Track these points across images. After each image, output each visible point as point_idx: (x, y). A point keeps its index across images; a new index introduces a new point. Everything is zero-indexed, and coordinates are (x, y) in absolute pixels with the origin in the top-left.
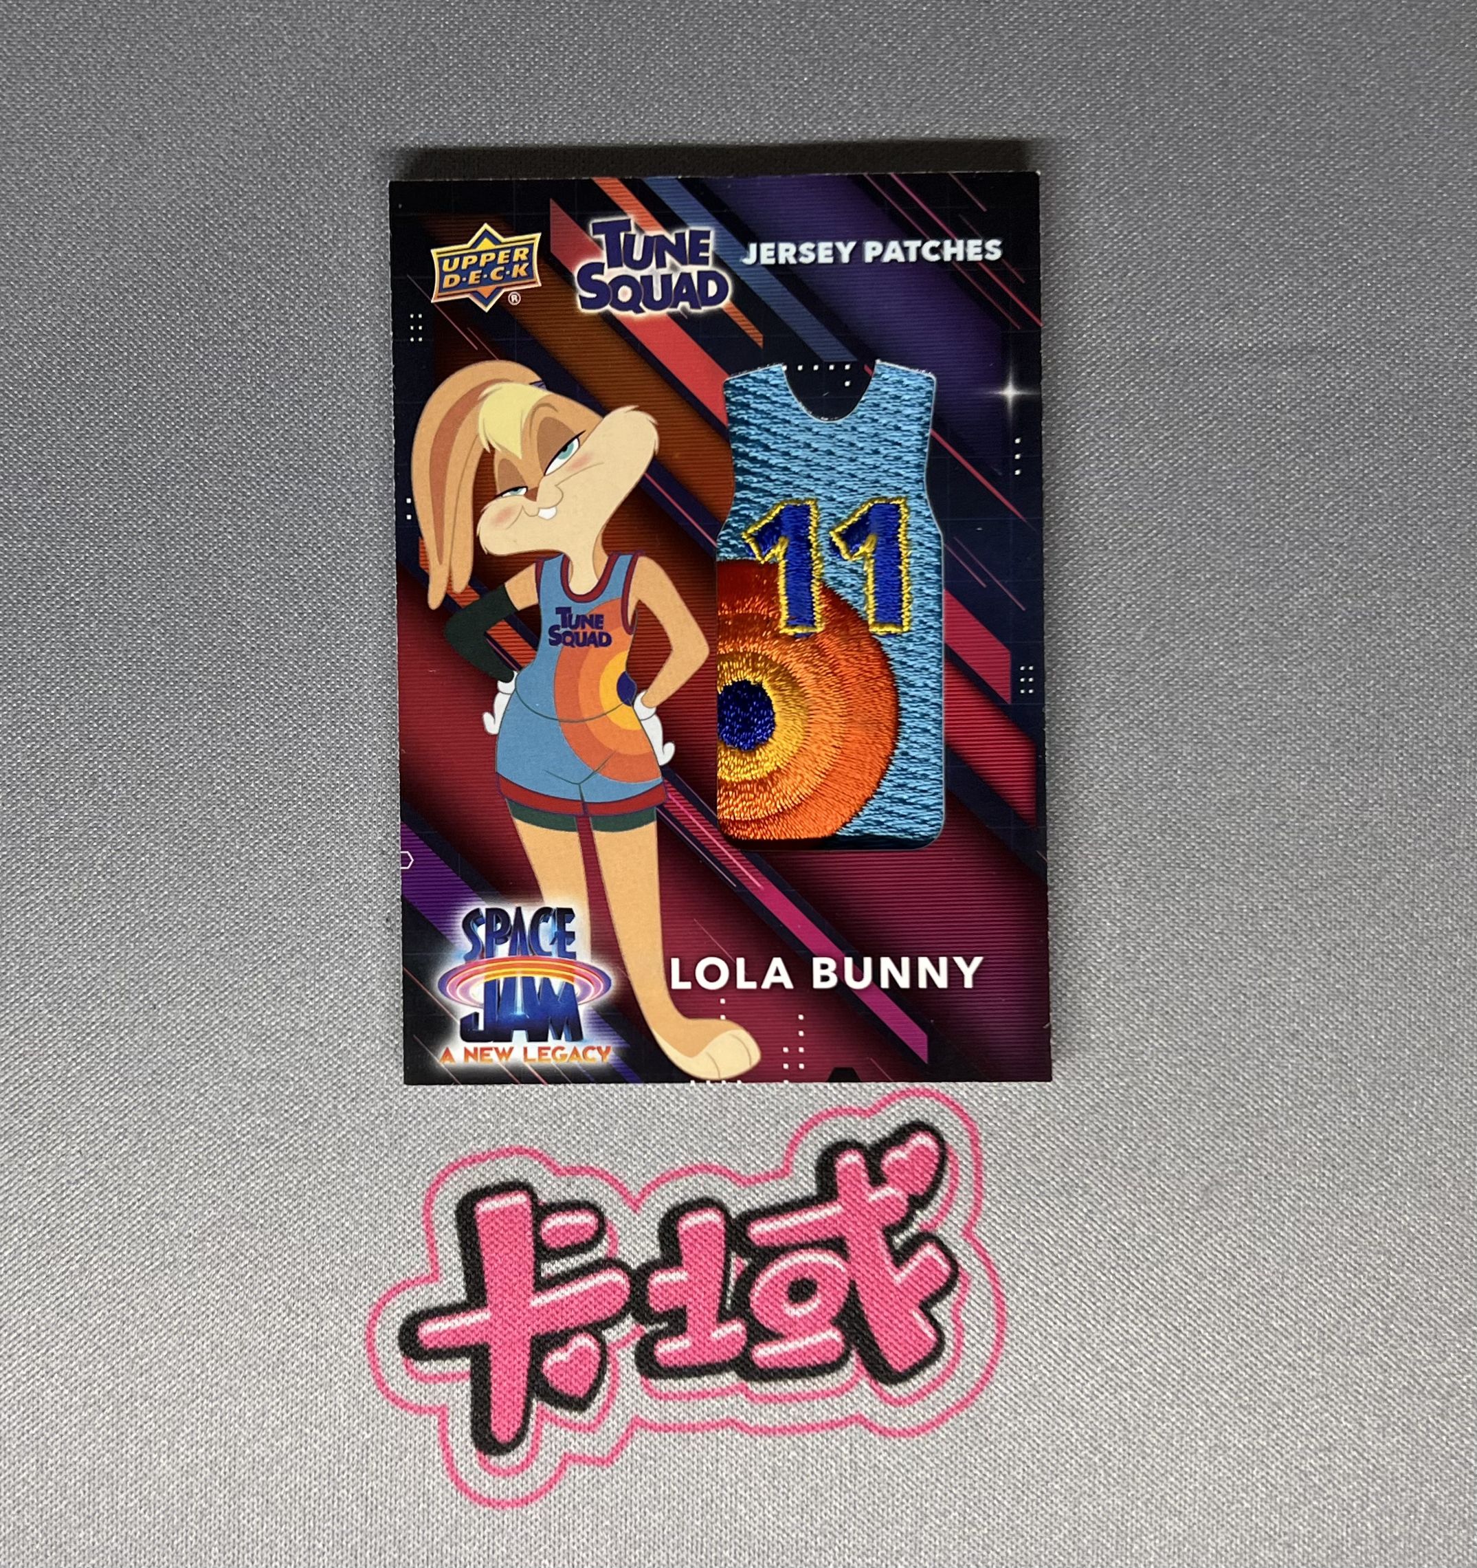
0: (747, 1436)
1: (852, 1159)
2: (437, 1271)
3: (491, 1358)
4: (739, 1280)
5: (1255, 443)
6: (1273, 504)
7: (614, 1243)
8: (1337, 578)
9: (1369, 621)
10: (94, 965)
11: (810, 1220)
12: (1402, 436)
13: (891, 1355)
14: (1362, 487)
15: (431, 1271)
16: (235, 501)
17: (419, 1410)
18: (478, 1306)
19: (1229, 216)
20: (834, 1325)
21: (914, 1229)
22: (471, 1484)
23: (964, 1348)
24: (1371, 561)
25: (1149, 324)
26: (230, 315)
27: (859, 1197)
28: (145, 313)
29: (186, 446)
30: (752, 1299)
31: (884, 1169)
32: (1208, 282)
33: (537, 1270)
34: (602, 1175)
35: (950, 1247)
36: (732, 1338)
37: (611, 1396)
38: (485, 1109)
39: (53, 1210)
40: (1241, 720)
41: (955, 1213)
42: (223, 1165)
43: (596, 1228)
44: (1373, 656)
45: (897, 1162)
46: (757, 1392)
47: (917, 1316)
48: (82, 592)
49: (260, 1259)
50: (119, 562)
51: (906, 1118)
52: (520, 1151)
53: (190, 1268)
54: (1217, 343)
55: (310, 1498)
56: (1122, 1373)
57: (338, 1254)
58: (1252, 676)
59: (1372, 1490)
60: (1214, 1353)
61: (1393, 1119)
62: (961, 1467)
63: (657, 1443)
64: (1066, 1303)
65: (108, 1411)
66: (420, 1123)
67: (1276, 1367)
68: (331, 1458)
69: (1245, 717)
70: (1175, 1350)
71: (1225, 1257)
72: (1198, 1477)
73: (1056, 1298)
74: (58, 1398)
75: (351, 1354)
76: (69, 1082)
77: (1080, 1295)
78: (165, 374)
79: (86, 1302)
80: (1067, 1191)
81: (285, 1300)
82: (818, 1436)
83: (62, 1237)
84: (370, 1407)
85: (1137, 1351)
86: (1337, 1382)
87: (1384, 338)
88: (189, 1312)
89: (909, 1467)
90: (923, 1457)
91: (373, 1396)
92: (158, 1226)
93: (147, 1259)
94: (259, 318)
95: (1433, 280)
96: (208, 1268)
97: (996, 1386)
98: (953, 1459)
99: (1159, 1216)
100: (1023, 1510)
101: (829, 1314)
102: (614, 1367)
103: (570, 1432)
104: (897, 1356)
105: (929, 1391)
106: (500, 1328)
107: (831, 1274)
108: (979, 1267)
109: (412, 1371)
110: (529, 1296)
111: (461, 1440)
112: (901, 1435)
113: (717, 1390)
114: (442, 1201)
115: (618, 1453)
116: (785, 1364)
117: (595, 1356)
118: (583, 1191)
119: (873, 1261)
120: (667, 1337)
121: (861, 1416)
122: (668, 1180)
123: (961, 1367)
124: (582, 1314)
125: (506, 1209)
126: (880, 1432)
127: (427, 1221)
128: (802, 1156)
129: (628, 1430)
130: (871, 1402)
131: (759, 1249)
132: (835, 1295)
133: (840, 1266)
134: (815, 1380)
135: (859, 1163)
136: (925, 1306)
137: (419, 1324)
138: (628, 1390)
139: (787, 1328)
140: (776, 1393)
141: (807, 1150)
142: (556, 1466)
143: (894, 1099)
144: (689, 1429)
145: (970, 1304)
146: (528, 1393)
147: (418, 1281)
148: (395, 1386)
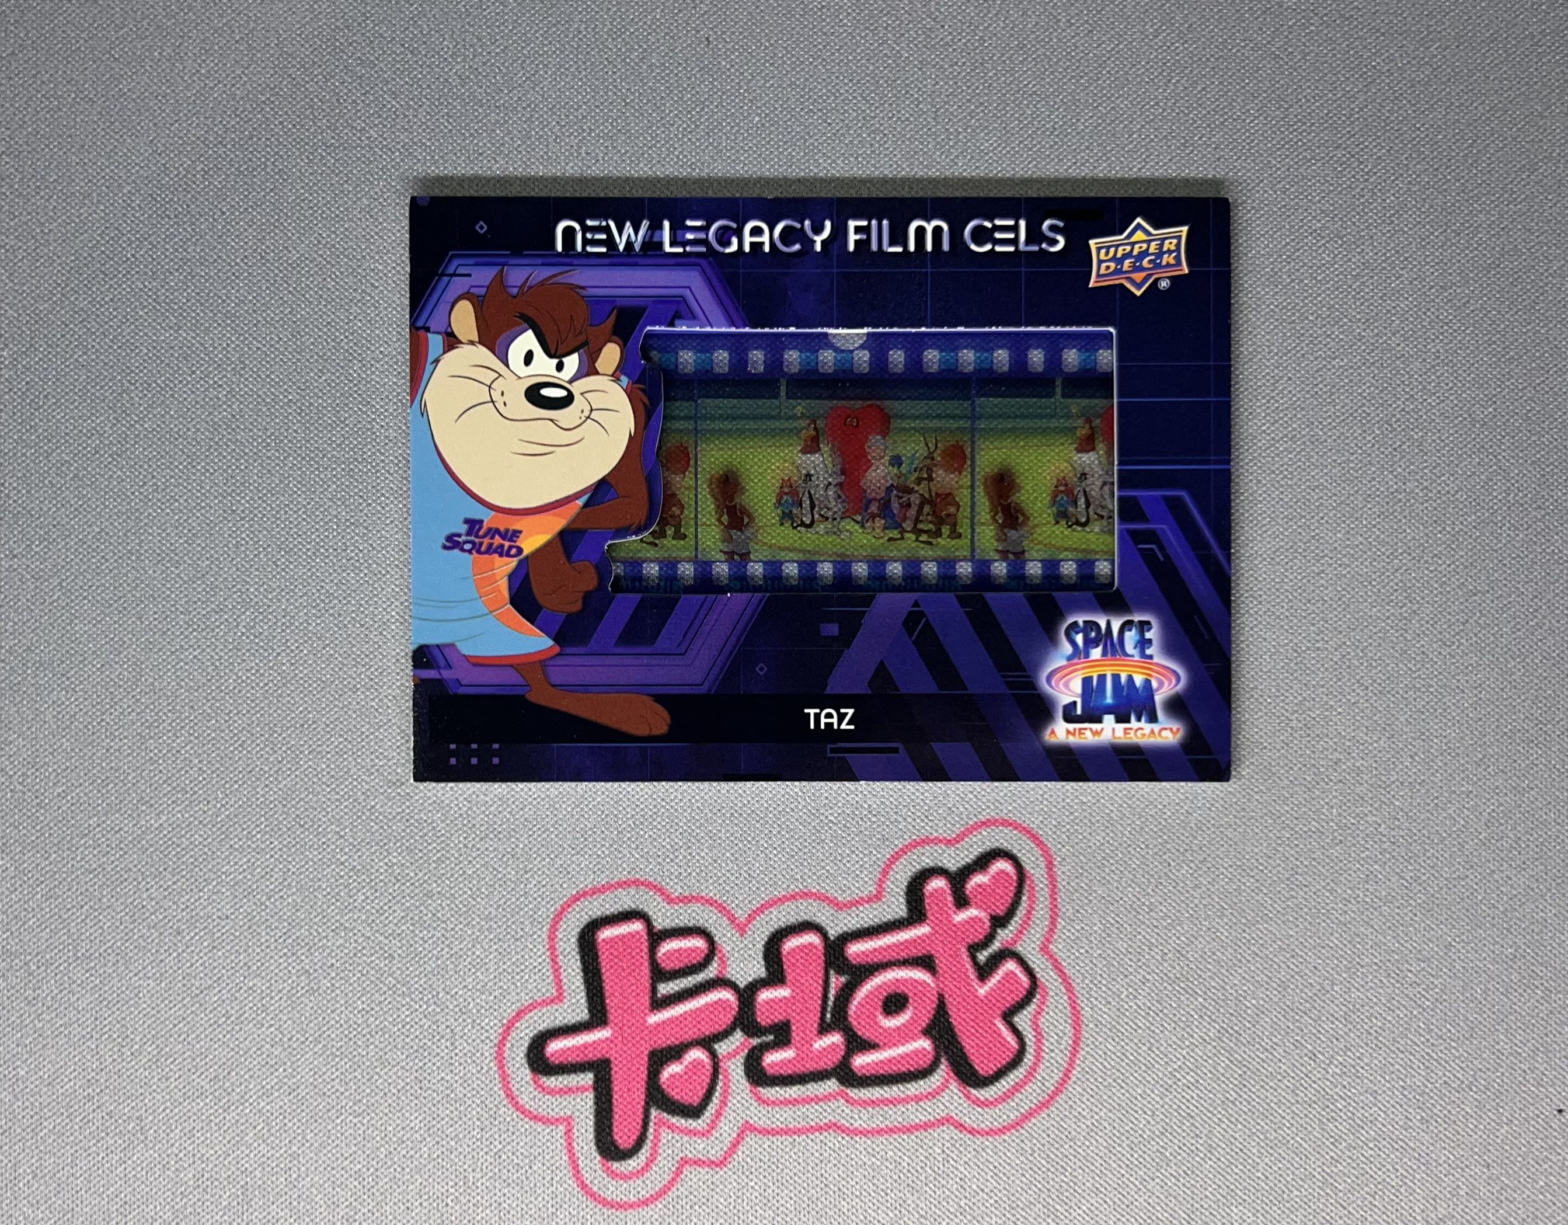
0: (847, 1138)
1: (938, 883)
2: (561, 994)
3: (613, 1073)
4: (837, 999)
5: (1289, 230)
6: (1306, 285)
7: (723, 962)
8: (1364, 351)
9: (1394, 389)
10: (239, 719)
11: (901, 941)
12: (1420, 222)
13: (977, 1061)
14: (1385, 268)
15: (555, 994)
16: (363, 291)
17: (546, 1121)
18: (598, 1025)
19: (1260, 29)
20: (925, 1035)
21: (996, 946)
22: (595, 1189)
23: (1044, 1054)
24: (1394, 334)
25: (1192, 125)
26: (359, 124)
27: (946, 919)
28: (281, 123)
29: (319, 242)
30: (851, 1013)
31: (967, 892)
32: (1243, 88)
33: (654, 990)
34: (711, 902)
35: (1030, 963)
36: (832, 1048)
37: (724, 1103)
38: (603, 846)
39: (205, 944)
40: (1282, 479)
41: (1033, 932)
42: (363, 901)
43: (706, 951)
44: (1398, 420)
45: (980, 886)
46: (856, 1098)
47: (1001, 1027)
48: (225, 376)
49: (399, 986)
50: (258, 348)
51: (988, 846)
52: (637, 883)
53: (333, 995)
54: (1253, 141)
55: (447, 1205)
56: (1188, 1073)
57: (470, 980)
58: (1291, 439)
59: (1417, 1176)
60: (1271, 1053)
61: (1428, 838)
62: (1044, 1162)
63: (765, 1146)
64: (1136, 1011)
65: (259, 1128)
66: (544, 859)
67: (1328, 1065)
68: (466, 1167)
69: (1285, 477)
70: (1236, 1052)
71: (1279, 966)
72: (1260, 1168)
73: (1126, 1007)
74: (212, 1117)
75: (484, 1071)
76: (219, 826)
77: (1149, 1004)
78: (299, 178)
79: (238, 1028)
80: (1135, 910)
81: (421, 1023)
82: (913, 1137)
83: (214, 968)
84: (501, 1119)
85: (1201, 1054)
86: (1384, 1078)
87: (1402, 135)
88: (333, 1036)
89: (996, 1164)
90: (1009, 1154)
91: (504, 1109)
92: (303, 958)
93: (293, 988)
94: (385, 126)
95: (1444, 83)
96: (350, 995)
97: (1074, 1088)
98: (1036, 1155)
99: (1218, 930)
100: (1102, 1202)
101: (920, 1025)
102: (726, 1077)
103: (686, 1138)
104: (982, 1062)
105: (1013, 1094)
106: (620, 1045)
107: (920, 988)
108: (1056, 980)
109: (539, 1086)
110: (646, 1015)
111: (586, 1148)
112: (987, 1133)
113: (820, 1096)
114: (565, 930)
115: (730, 1156)
116: (882, 1072)
117: (708, 1067)
118: (694, 918)
119: (959, 976)
120: (773, 1048)
121: (952, 1117)
122: (771, 906)
123: (1041, 1072)
124: (695, 1030)
125: (624, 936)
126: (970, 1132)
127: (552, 948)
128: (893, 882)
129: (738, 1135)
130: (960, 1104)
131: (855, 966)
132: (925, 1008)
133: (929, 981)
134: (909, 1086)
135: (945, 888)
136: (1008, 1016)
137: (545, 1042)
138: (739, 1098)
139: (881, 1038)
140: (874, 1098)
141: (898, 876)
142: (674, 1169)
143: (976, 829)
144: (795, 1133)
145: (1048, 1013)
146: (647, 1103)
147: (545, 1003)
148: (524, 1099)
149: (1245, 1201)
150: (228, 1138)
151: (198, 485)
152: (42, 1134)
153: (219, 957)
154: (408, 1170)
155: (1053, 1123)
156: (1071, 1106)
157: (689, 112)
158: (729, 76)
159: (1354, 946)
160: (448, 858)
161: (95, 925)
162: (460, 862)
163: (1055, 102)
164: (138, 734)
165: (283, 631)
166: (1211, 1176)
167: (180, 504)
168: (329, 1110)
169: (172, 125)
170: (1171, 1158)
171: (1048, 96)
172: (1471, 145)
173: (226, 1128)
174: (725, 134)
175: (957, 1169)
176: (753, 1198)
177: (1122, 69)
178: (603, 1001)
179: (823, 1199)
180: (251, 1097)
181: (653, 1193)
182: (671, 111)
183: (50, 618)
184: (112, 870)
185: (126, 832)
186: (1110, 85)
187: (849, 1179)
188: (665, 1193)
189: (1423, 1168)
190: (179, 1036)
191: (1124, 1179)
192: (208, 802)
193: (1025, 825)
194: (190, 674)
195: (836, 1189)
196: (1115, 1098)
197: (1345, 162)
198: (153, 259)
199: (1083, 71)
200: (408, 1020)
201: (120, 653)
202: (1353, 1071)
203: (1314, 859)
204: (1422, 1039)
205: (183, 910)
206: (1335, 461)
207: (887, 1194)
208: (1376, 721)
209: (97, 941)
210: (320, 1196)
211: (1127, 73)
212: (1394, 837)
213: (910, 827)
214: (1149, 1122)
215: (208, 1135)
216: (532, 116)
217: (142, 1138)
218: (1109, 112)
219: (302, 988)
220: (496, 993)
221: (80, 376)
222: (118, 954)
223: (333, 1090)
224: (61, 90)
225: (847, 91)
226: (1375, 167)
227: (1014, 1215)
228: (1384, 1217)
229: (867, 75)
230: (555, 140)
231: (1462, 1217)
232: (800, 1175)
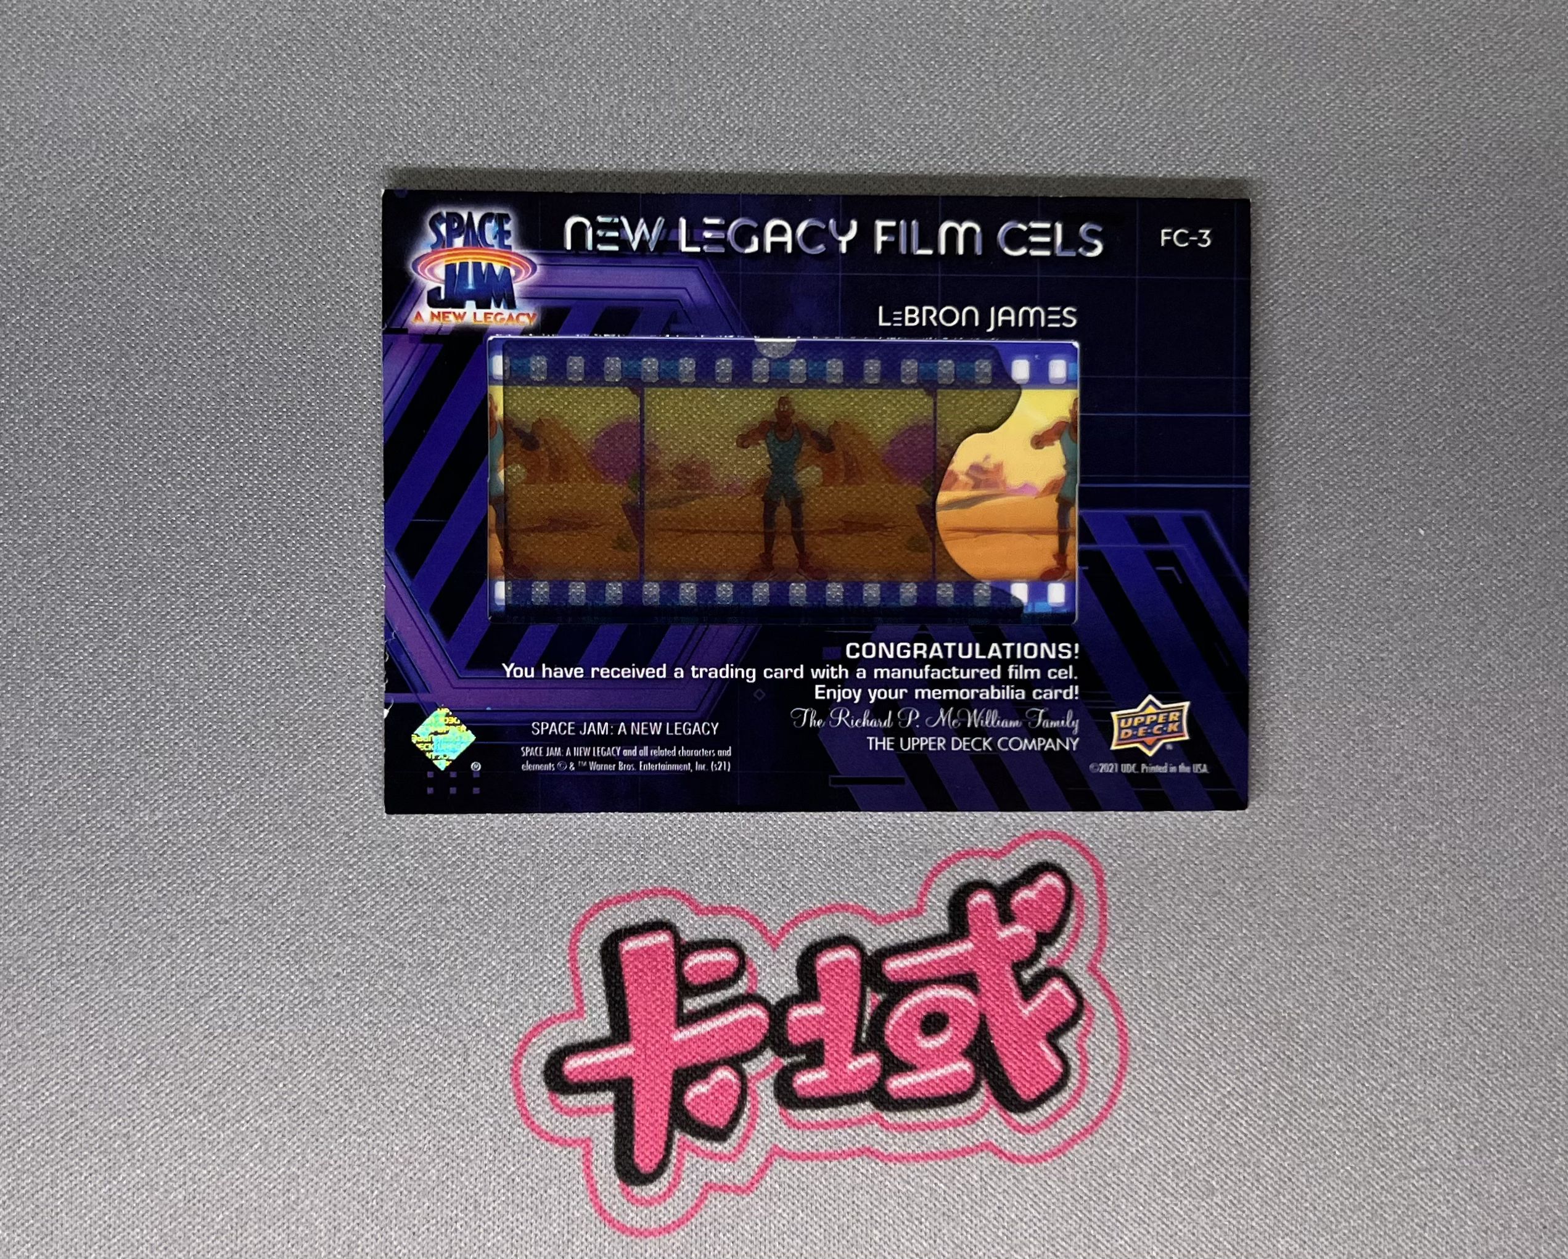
0: (881, 1164)
1: (982, 898)
2: (582, 1008)
3: (635, 1091)
4: (873, 1018)
5: (1363, 220)
6: (1380, 278)
7: (753, 976)
8: (1437, 349)
9: (1467, 389)
10: (243, 710)
11: (942, 957)
12: (1498, 216)
13: (1019, 1085)
14: (1461, 263)
15: (575, 1008)
17: (564, 1142)
18: (621, 1041)
20: (965, 1056)
21: (1042, 964)
22: (614, 1215)
23: (1088, 1078)
24: (1468, 333)
25: (1265, 105)
26: (383, 75)
27: (990, 934)
28: (299, 71)
29: (338, 200)
30: (887, 1032)
31: (1013, 908)
32: (1320, 68)
33: (680, 1005)
34: (743, 914)
35: (1076, 983)
36: (867, 1069)
37: (752, 1126)
38: (629, 851)
39: (202, 950)
40: (1350, 481)
41: (1080, 950)
42: (372, 906)
43: (736, 966)
44: (1470, 422)
45: (1026, 901)
46: (891, 1122)
47: (1044, 1049)
48: (234, 342)
49: (408, 997)
50: (270, 313)
51: (1036, 859)
52: (666, 892)
53: (339, 1006)
54: (1328, 125)
55: (456, 1230)
56: (1237, 1100)
57: (485, 992)
58: (1360, 439)
59: (1469, 1208)
60: (1324, 1080)
61: (1490, 858)
62: (1086, 1191)
63: (795, 1172)
64: (1186, 1034)
65: (256, 1146)
66: (566, 865)
67: (1381, 1092)
68: (477, 1190)
69: (1353, 478)
70: (1287, 1078)
71: (1335, 990)
72: (1308, 1198)
73: (1175, 1029)
74: (205, 1136)
75: (497, 1089)
76: (219, 824)
77: (1198, 1027)
78: (318, 130)
79: (234, 1040)
80: (1187, 928)
81: (432, 1037)
82: (950, 1164)
83: (211, 976)
84: (516, 1140)
85: (1250, 1079)
86: (1438, 1106)
87: (1481, 123)
88: (337, 1050)
89: (1036, 1192)
90: (1050, 1182)
91: (519, 1130)
92: (307, 966)
93: (295, 998)
94: (412, 78)
95: (1526, 70)
96: (357, 1006)
97: (1119, 1114)
98: (1078, 1183)
99: (1272, 951)
100: (1144, 1232)
101: (960, 1046)
102: (754, 1099)
103: (711, 1162)
104: (1025, 1086)
105: (1056, 1119)
106: (643, 1063)
107: (962, 1008)
108: (1103, 1001)
109: (557, 1105)
110: (671, 1031)
111: (605, 1171)
112: (1028, 1160)
113: (853, 1120)
114: (587, 941)
115: (757, 1181)
116: (918, 1094)
117: (735, 1087)
118: (724, 930)
119: (1003, 996)
120: (805, 1069)
121: (991, 1143)
122: (806, 918)
123: (1086, 1095)
124: (723, 1048)
125: (650, 948)
126: (1009, 1159)
127: (573, 960)
128: (935, 896)
129: (767, 1160)
130: (1000, 1130)
131: (893, 984)
132: (966, 1029)
133: (971, 1001)
134: (947, 1110)
135: (989, 902)
136: (1052, 1039)
137: (564, 1059)
138: (767, 1120)
139: (919, 1059)
140: (910, 1123)
141: (940, 890)
142: (697, 1195)
143: (1023, 842)
144: (826, 1158)
145: (1094, 1036)
146: (670, 1125)
147: (563, 1017)
148: (541, 1120)
149: (1292, 1231)
150: (223, 1157)
151: (203, 458)
152: (19, 1152)
153: (217, 964)
154: (415, 1193)
155: (1097, 1150)
156: (1115, 1133)
157: (738, 74)
158: (781, 37)
159: (1411, 969)
160: (464, 863)
161: (82, 928)
162: (477, 867)
163: (1124, 78)
164: (133, 725)
165: (292, 617)
166: (1257, 1205)
167: (183, 478)
168: (331, 1129)
169: (179, 68)
170: (1218, 1187)
171: (1115, 70)
172: (1552, 137)
173: (220, 1146)
174: (775, 99)
175: (995, 1197)
176: (780, 1225)
177: (1194, 44)
178: (625, 1016)
179: (854, 1228)
180: (248, 1114)
181: (675, 1219)
182: (718, 72)
183: (38, 598)
184: (102, 869)
185: (118, 829)
186: (1180, 61)
187: (881, 1207)
188: (688, 1219)
189: (1475, 1199)
190: (172, 1048)
191: (1169, 1209)
192: (208, 799)
193: (1074, 838)
194: (191, 661)
195: (868, 1217)
196: (1162, 1125)
197: (1422, 150)
198: (157, 213)
199: (1153, 45)
200: (418, 1033)
201: (115, 637)
202: (1406, 1098)
203: (1373, 878)
204: (1477, 1066)
205: (178, 913)
206: (1404, 463)
207: (921, 1223)
208: (1439, 736)
209: (84, 946)
210: (320, 1220)
211: (1199, 48)
212: (1454, 856)
213: (953, 838)
214: (1196, 1150)
215: (201, 1154)
216: (570, 72)
217: (129, 1157)
218: (1180, 89)
219: (306, 998)
220: (513, 1007)
221: (74, 337)
222: (106, 960)
223: (337, 1107)
224: (58, 26)
225: (906, 57)
226: (1454, 156)
227: (1053, 1246)
228: (1434, 1249)
229: (927, 41)
230: (594, 99)
231: (1514, 1251)
232: (831, 1202)
